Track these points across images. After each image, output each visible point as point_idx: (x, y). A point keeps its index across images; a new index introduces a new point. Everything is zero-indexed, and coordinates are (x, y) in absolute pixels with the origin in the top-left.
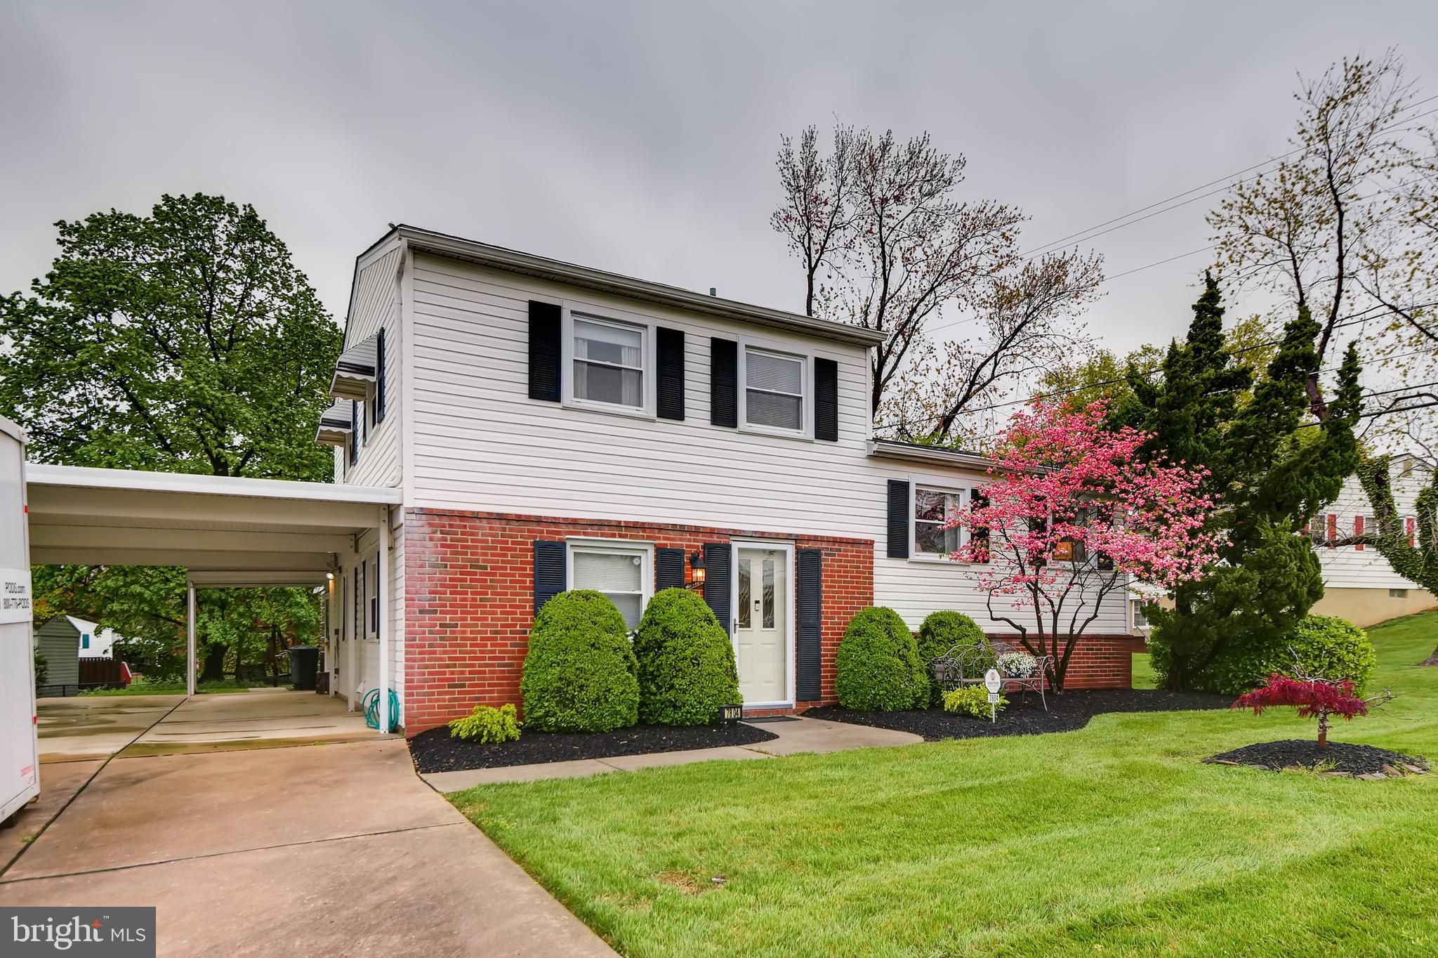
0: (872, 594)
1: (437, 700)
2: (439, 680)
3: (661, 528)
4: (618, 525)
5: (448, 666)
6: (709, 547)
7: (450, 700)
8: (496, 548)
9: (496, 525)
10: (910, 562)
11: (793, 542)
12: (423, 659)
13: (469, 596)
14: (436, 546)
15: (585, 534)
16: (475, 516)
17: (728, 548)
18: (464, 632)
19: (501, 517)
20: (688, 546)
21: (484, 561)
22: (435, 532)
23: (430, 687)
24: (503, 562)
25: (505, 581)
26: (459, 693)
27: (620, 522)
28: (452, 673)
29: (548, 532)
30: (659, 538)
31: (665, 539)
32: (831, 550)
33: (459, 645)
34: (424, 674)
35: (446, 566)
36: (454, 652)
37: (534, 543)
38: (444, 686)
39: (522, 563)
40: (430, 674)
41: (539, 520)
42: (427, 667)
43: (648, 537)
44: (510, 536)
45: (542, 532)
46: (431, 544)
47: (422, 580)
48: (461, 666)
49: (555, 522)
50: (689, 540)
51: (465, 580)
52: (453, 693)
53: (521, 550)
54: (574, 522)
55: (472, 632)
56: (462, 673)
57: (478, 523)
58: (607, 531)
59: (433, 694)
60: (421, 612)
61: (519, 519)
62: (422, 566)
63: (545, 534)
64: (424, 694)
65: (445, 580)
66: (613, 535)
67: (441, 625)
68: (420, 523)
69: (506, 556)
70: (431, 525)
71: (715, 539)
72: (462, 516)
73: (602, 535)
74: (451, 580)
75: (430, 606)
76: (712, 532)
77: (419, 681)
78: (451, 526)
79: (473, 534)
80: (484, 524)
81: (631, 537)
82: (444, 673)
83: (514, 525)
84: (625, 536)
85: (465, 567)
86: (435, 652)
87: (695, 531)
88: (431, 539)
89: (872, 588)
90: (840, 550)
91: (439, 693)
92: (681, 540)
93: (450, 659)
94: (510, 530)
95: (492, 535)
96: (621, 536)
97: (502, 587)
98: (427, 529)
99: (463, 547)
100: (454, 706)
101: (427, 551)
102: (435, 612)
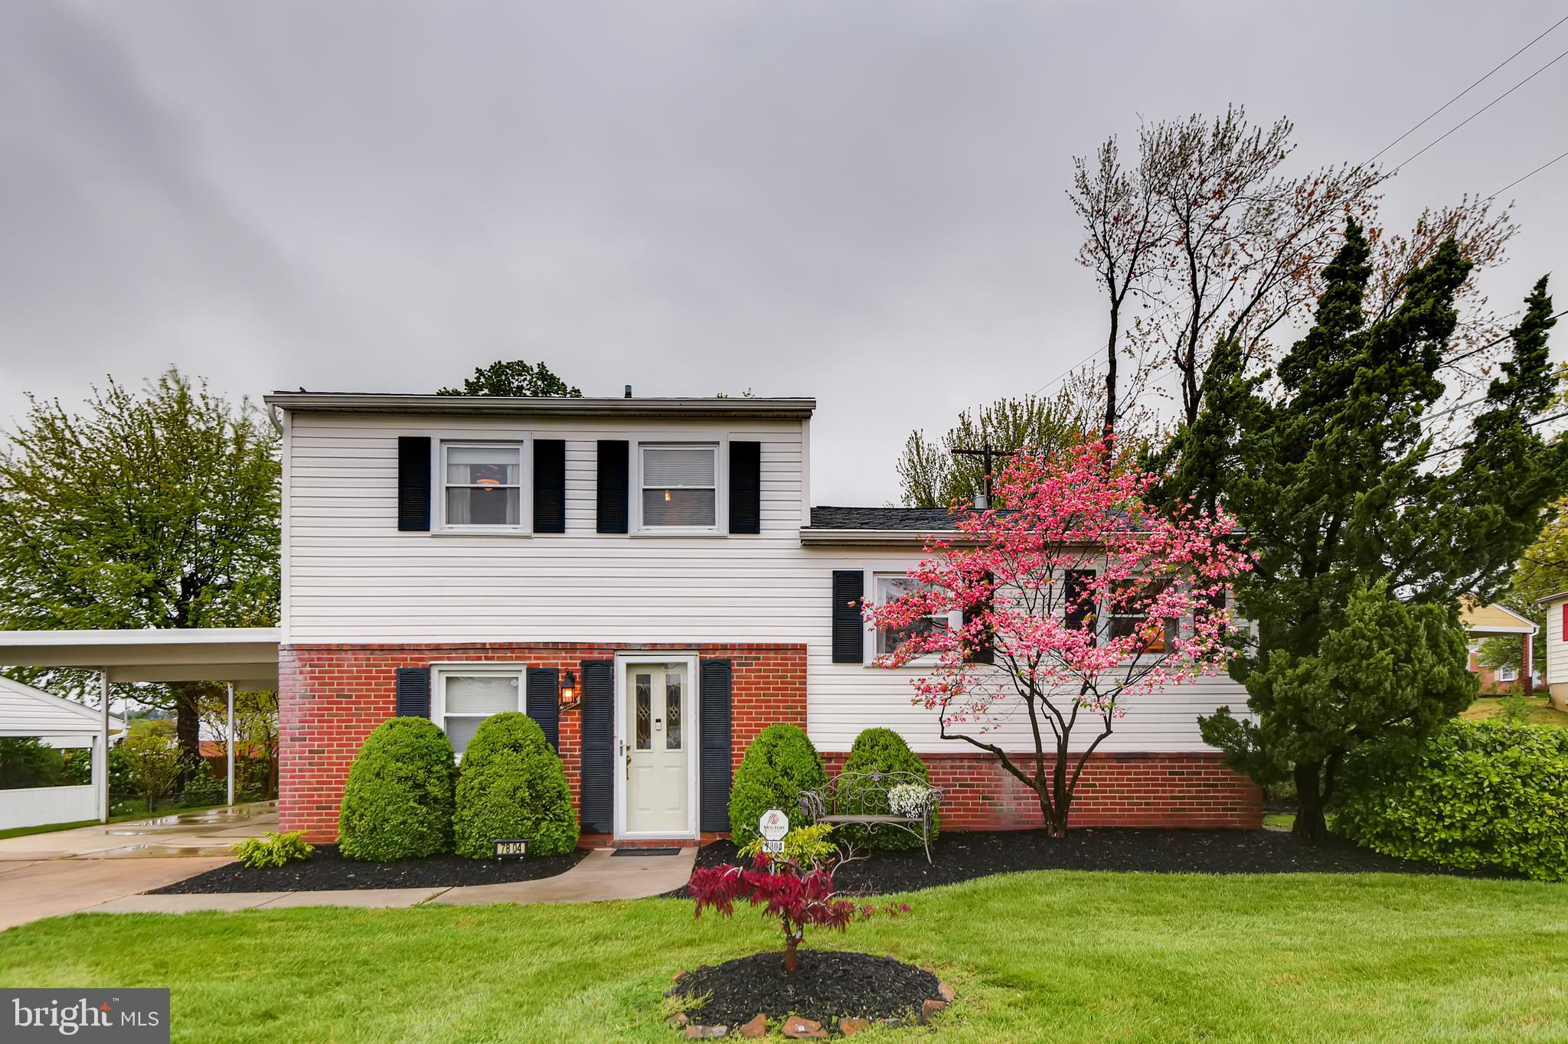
0: (805, 707)
1: (306, 821)
2: (308, 802)
3: (530, 647)
4: (483, 647)
5: (316, 789)
6: (586, 665)
7: (319, 821)
8: (360, 678)
9: (361, 655)
10: (867, 667)
11: (697, 653)
12: (294, 783)
13: (335, 724)
14: (306, 679)
15: (449, 659)
16: (340, 649)
17: (610, 664)
18: (330, 758)
19: (364, 648)
20: (562, 665)
21: (349, 691)
22: (305, 666)
23: (300, 809)
24: (367, 690)
25: (370, 709)
26: (326, 814)
27: (484, 644)
28: (320, 796)
29: (411, 659)
30: (529, 658)
31: (536, 658)
32: (746, 658)
33: (326, 770)
34: (294, 796)
35: (314, 697)
36: (322, 776)
37: (398, 671)
38: (312, 808)
39: (386, 690)
40: (300, 796)
41: (402, 648)
42: (297, 790)
43: (517, 658)
44: (374, 666)
45: (405, 659)
46: (300, 677)
47: (293, 710)
48: (327, 789)
49: (417, 649)
50: (565, 658)
51: (332, 709)
52: (321, 814)
53: (385, 678)
54: (437, 648)
55: (337, 758)
56: (329, 796)
57: (343, 655)
58: (472, 654)
59: (303, 815)
60: (292, 740)
61: (382, 648)
62: (293, 698)
63: (409, 662)
64: (294, 815)
65: (313, 709)
66: (479, 658)
67: (310, 752)
68: (292, 658)
69: (370, 684)
70: (301, 660)
71: (596, 655)
72: (328, 649)
73: (467, 659)
74: (319, 709)
75: (300, 734)
76: (591, 647)
77: (290, 803)
78: (319, 659)
79: (338, 666)
80: (350, 655)
81: (499, 658)
82: (313, 796)
83: (378, 655)
84: (492, 658)
85: (332, 697)
86: (303, 777)
87: (572, 647)
88: (301, 673)
89: (805, 701)
90: (759, 658)
91: (308, 815)
92: (555, 658)
93: (318, 783)
94: (374, 660)
95: (356, 666)
96: (487, 658)
97: (366, 715)
98: (298, 664)
99: (329, 678)
100: (321, 827)
101: (298, 683)
102: (305, 739)
